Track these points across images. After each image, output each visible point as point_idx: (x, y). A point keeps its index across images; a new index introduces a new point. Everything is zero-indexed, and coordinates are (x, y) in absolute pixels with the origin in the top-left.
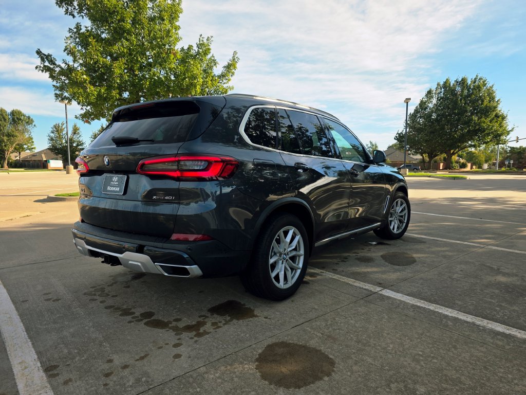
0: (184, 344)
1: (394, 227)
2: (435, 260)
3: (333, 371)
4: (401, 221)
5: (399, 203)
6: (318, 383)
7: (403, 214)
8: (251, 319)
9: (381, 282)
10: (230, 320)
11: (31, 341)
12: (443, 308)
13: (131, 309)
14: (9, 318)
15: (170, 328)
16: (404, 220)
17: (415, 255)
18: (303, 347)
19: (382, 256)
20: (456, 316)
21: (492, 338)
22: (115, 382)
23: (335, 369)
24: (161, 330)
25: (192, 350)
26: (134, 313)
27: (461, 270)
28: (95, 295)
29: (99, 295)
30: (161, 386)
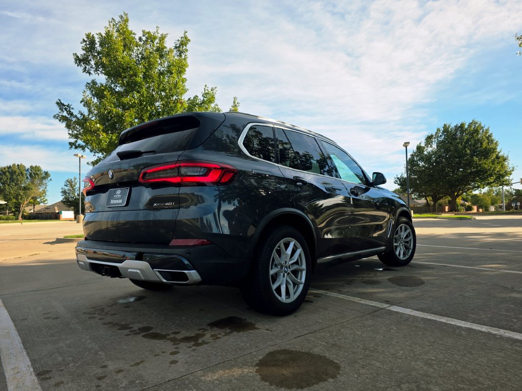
0: (182, 352)
1: (400, 252)
2: (444, 281)
3: (339, 373)
4: (407, 248)
5: (403, 228)
6: (322, 384)
7: (408, 240)
8: (252, 331)
9: (389, 300)
10: (230, 333)
11: (26, 351)
12: (456, 320)
13: (129, 325)
14: (7, 333)
15: (168, 339)
16: (410, 246)
17: (423, 278)
18: (307, 353)
19: (389, 279)
20: (470, 327)
21: (510, 345)
22: (107, 384)
23: (340, 372)
24: (159, 341)
25: (189, 357)
26: (132, 328)
27: (473, 290)
28: (94, 314)
29: (98, 314)
30: (155, 387)
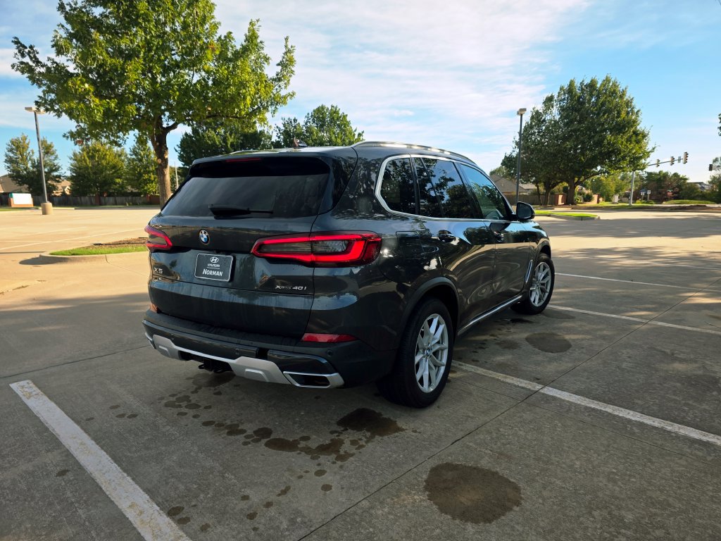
0: (328, 471)
1: (535, 298)
2: (594, 342)
3: (521, 498)
4: (543, 291)
5: (542, 267)
6: (510, 515)
8: (396, 434)
9: (539, 376)
10: (373, 437)
11: (129, 475)
12: (623, 409)
13: (238, 425)
14: (81, 444)
15: (302, 450)
16: (547, 288)
17: (567, 337)
18: (475, 468)
19: (527, 339)
20: (642, 421)
21: (689, 447)
22: (265, 525)
23: (522, 496)
24: (290, 453)
25: (341, 479)
26: (243, 431)
27: (629, 357)
28: (180, 406)
29: (186, 407)
30: (324, 527)
